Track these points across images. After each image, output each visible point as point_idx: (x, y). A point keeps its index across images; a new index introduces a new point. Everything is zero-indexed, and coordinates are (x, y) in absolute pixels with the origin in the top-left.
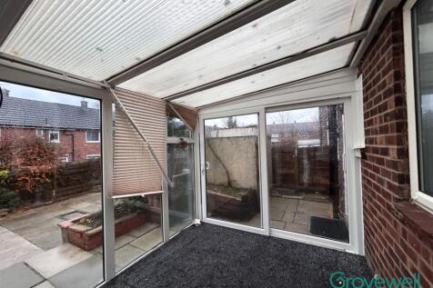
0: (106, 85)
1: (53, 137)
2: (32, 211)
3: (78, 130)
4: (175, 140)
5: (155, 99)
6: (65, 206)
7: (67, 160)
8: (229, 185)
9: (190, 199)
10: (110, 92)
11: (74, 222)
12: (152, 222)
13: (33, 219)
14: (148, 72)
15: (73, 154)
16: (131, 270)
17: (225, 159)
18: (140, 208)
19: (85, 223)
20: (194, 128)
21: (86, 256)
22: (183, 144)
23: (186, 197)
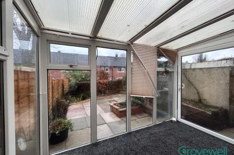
0: (129, 43)
1: (107, 70)
2: (101, 97)
3: (115, 67)
4: (162, 69)
5: (151, 47)
6: (111, 98)
7: (111, 79)
8: (200, 102)
9: (169, 105)
10: (131, 46)
11: (115, 104)
12: (146, 113)
13: (101, 100)
14: (151, 31)
15: (112, 77)
16: (137, 131)
17: (196, 84)
18: (140, 104)
19: (118, 106)
20: (174, 62)
21: (118, 119)
22: (167, 72)
23: (167, 103)
